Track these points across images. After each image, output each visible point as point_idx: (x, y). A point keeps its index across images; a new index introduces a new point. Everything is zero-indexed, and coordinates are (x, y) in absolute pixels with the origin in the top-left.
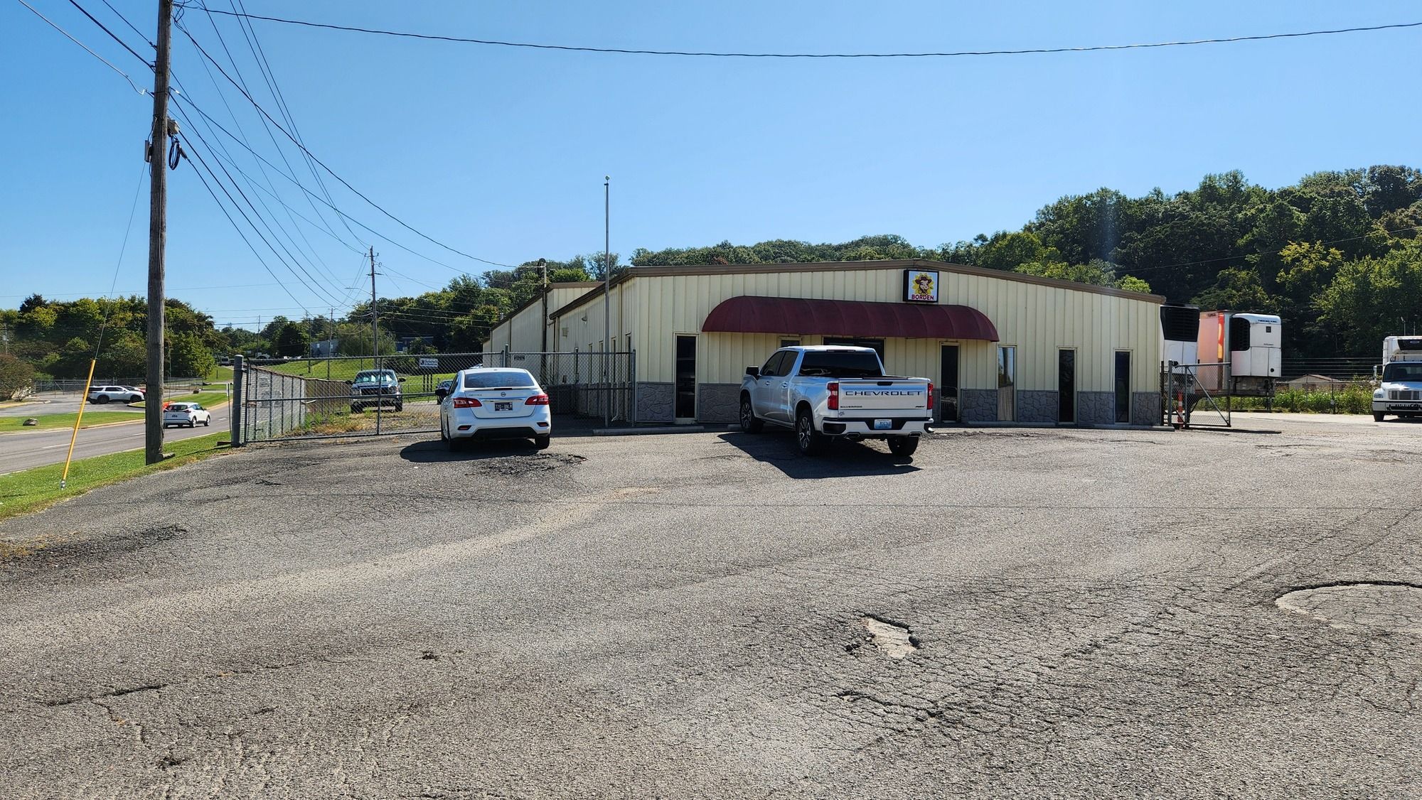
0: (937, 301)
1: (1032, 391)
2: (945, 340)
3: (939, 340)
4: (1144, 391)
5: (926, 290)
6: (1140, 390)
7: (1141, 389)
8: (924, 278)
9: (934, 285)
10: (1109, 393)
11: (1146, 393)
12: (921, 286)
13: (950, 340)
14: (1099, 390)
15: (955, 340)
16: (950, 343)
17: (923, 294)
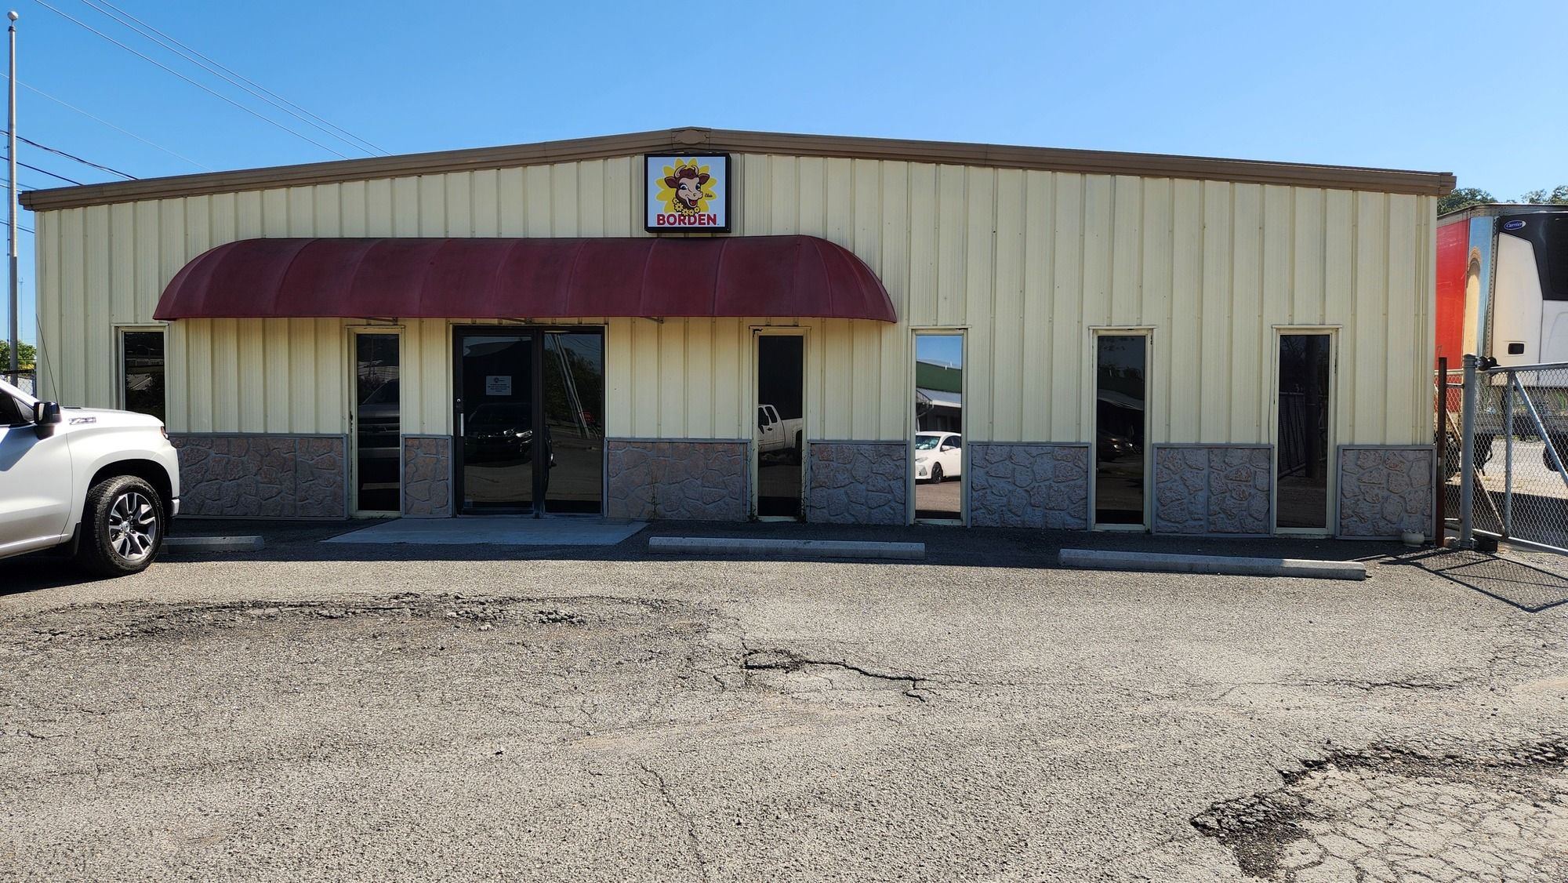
0: (728, 228)
1: (1011, 445)
2: (762, 321)
3: (749, 321)
4: (1376, 441)
5: (695, 202)
6: (1362, 439)
7: (1366, 436)
8: (690, 173)
9: (716, 186)
10: (1255, 448)
11: (1384, 448)
12: (682, 193)
13: (775, 320)
14: (1222, 440)
15: (789, 321)
16: (779, 327)
17: (686, 212)
